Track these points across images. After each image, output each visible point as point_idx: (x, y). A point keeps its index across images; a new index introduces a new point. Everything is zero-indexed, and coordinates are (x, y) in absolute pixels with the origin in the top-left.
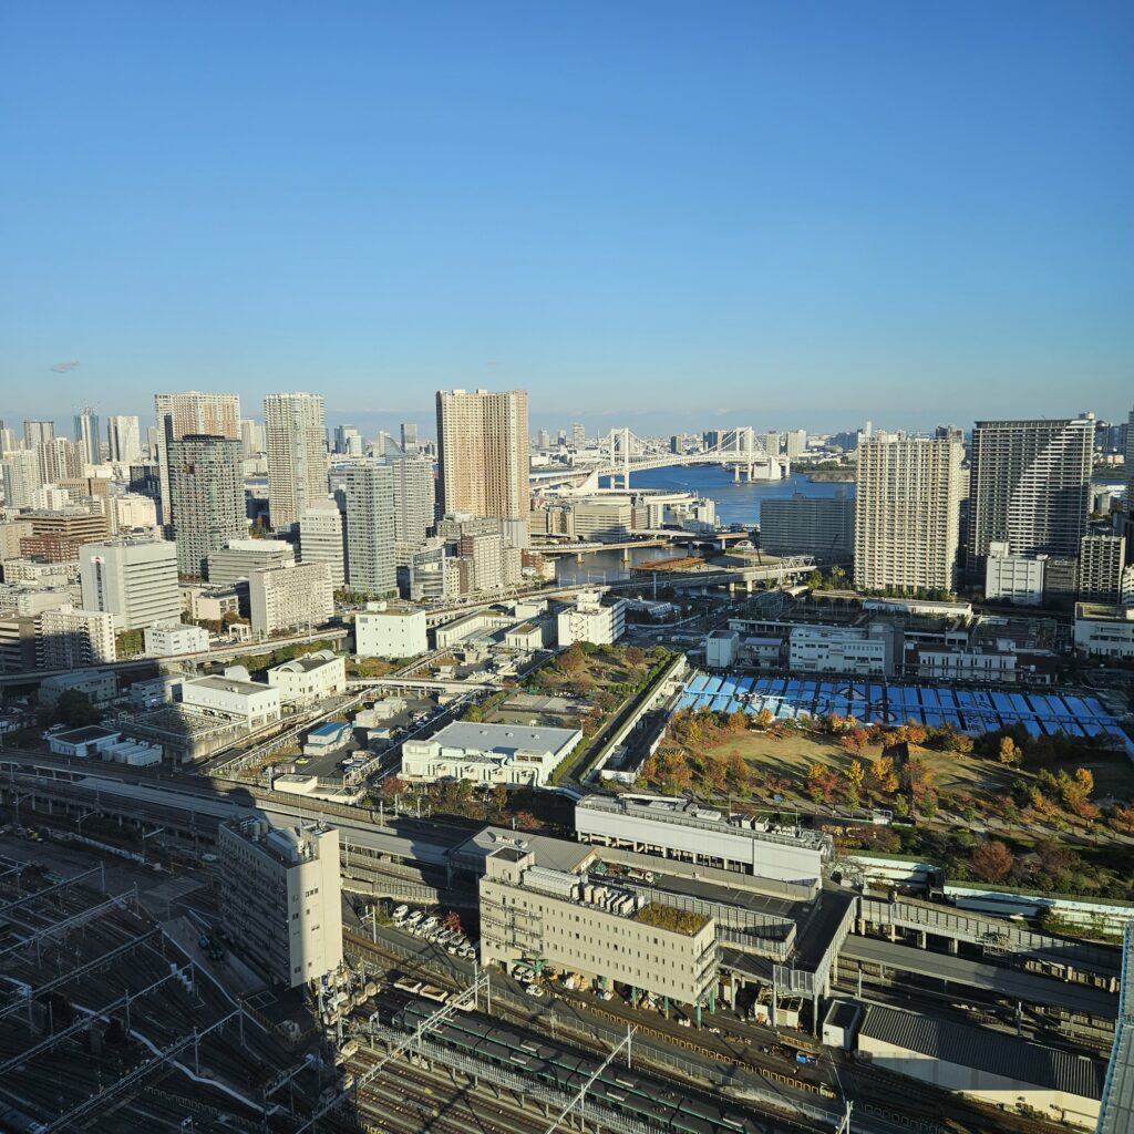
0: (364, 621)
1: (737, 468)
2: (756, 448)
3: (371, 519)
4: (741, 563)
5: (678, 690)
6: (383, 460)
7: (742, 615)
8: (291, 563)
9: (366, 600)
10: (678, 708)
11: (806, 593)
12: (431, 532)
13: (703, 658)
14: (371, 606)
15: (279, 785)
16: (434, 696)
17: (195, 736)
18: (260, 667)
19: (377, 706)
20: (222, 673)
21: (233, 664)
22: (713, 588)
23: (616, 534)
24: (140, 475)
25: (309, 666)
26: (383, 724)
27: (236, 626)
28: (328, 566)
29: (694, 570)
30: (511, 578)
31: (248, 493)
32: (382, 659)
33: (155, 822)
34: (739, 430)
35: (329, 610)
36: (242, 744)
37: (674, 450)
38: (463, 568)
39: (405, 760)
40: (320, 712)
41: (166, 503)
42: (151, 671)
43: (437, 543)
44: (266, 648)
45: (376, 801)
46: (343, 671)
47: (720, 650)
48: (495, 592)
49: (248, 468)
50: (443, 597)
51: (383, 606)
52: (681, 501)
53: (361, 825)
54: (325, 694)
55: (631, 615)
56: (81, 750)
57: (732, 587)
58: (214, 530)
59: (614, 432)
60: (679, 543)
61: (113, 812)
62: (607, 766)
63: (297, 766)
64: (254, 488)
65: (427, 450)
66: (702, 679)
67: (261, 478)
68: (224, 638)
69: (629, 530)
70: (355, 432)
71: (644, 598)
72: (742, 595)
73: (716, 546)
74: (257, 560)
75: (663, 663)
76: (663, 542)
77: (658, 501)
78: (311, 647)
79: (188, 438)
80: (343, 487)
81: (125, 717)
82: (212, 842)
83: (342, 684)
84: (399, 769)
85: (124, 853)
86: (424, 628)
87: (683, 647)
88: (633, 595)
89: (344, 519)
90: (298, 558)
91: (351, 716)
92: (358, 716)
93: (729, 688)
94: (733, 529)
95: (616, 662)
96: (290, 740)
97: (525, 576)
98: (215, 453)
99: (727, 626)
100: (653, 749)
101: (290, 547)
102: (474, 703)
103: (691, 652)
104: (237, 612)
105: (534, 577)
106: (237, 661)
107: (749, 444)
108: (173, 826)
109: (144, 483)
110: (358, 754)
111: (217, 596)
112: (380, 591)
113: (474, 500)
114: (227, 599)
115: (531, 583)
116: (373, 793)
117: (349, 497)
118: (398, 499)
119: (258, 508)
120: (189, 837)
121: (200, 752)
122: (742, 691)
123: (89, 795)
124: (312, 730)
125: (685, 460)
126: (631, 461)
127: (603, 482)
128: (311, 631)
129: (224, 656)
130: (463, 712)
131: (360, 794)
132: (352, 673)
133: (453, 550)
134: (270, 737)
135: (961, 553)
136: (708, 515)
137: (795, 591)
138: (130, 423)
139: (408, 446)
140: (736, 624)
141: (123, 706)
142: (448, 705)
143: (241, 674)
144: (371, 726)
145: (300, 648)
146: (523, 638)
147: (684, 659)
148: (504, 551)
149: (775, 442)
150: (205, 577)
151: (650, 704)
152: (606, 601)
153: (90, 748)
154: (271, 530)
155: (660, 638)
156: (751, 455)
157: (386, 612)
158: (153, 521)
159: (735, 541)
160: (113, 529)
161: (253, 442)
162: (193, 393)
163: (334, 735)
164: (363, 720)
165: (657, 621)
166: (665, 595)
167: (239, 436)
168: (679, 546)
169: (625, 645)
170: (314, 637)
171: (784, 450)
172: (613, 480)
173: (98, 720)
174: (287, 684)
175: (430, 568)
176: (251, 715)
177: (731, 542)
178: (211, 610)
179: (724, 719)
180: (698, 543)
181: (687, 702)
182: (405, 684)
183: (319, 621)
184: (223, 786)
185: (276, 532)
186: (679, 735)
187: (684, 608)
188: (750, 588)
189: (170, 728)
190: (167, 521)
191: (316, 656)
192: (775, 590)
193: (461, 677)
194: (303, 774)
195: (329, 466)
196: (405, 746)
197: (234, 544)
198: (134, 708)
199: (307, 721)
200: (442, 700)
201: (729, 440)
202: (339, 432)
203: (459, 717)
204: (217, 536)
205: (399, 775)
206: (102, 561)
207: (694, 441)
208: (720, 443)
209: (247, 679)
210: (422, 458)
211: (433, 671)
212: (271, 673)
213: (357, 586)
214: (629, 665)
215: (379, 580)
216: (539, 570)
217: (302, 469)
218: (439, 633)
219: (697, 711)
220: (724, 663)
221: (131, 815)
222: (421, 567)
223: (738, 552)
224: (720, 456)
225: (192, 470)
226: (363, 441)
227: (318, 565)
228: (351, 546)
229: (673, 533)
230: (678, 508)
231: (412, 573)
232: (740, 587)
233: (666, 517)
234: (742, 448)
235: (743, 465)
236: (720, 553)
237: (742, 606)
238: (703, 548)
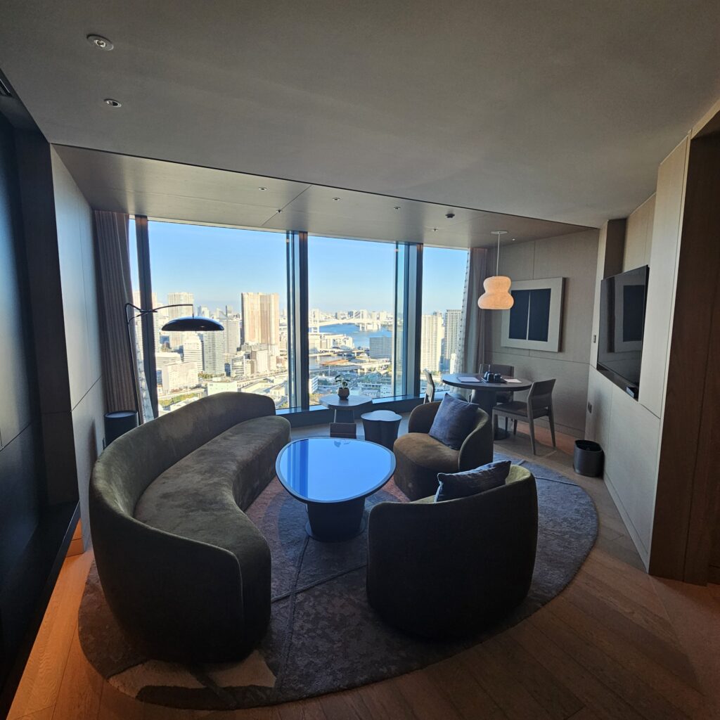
0: (211, 385)
1: (361, 326)
2: (368, 317)
3: (214, 346)
7: (362, 381)
8: (180, 362)
9: (212, 377)
11: (387, 373)
12: (239, 349)
14: (214, 379)
18: (167, 405)
22: (351, 371)
23: (314, 350)
28: (196, 363)
29: (344, 364)
30: (272, 368)
31: (160, 334)
34: (361, 311)
35: (196, 383)
37: (336, 318)
38: (252, 364)
43: (242, 353)
44: (169, 397)
48: (266, 373)
49: (160, 323)
50: (244, 375)
51: (219, 379)
52: (340, 338)
55: (320, 382)
57: (359, 371)
60: (339, 354)
65: (237, 316)
69: (319, 349)
70: (206, 308)
71: (326, 375)
72: (362, 374)
73: (353, 355)
74: (165, 361)
76: (332, 354)
77: (331, 338)
86: (236, 388)
88: (321, 374)
89: (203, 344)
90: (183, 360)
94: (359, 348)
95: (314, 400)
97: (278, 367)
99: (357, 386)
101: (178, 355)
105: (281, 368)
107: (365, 316)
112: (218, 373)
113: (257, 336)
115: (280, 370)
119: (165, 340)
125: (341, 322)
126: (320, 322)
128: (189, 389)
133: (248, 357)
135: (442, 358)
136: (350, 344)
137: (383, 372)
139: (229, 315)
140: (360, 385)
145: (184, 397)
146: (277, 391)
148: (269, 357)
149: (375, 316)
154: (170, 348)
156: (365, 320)
157: (221, 382)
159: (361, 353)
165: (330, 384)
166: (333, 374)
168: (339, 355)
169: (317, 394)
170: (189, 392)
171: (378, 318)
172: (313, 329)
175: (238, 364)
177: (358, 354)
180: (346, 354)
183: (192, 386)
185: (172, 350)
188: (366, 371)
191: (190, 400)
192: (375, 372)
201: (358, 315)
202: (199, 309)
207: (344, 315)
208: (354, 315)
210: (235, 319)
212: (171, 407)
213: (208, 371)
215: (217, 368)
216: (283, 364)
222: (235, 364)
223: (361, 357)
224: (354, 321)
226: (210, 312)
227: (191, 363)
228: (206, 355)
229: (336, 350)
230: (338, 341)
231: (231, 366)
232: (362, 371)
233: (334, 344)
234: (362, 317)
235: (363, 324)
236: (354, 358)
237: (363, 378)
238: (348, 356)
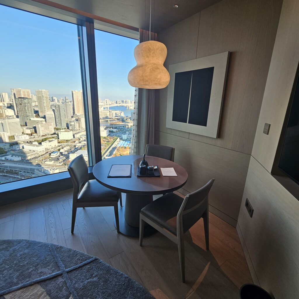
0: (60, 133)
1: (127, 107)
2: (130, 103)
3: (60, 115)
4: (128, 123)
5: (118, 144)
6: (62, 103)
7: (128, 131)
8: (44, 123)
9: (60, 129)
10: (118, 146)
12: (72, 117)
13: (122, 138)
14: (61, 130)
15: (46, 162)
16: (75, 146)
17: (28, 155)
18: (40, 142)
19: (64, 148)
20: (32, 143)
21: (34, 141)
22: (123, 127)
23: (107, 117)
24: (9, 105)
25: (50, 141)
26: (66, 151)
27: (34, 134)
28: (52, 123)
29: (120, 124)
31: (34, 109)
32: (64, 140)
33: (21, 170)
34: (127, 100)
35: (53, 132)
36: (38, 156)
37: (117, 103)
38: (79, 124)
39: (70, 157)
40: (53, 149)
41: (16, 111)
42: (17, 143)
43: (74, 119)
44: (41, 138)
45: (65, 164)
46: (57, 142)
47: (125, 137)
49: (33, 104)
50: (75, 129)
51: (64, 130)
52: (118, 112)
53: (63, 168)
54: (54, 146)
55: (110, 131)
56: (3, 158)
57: (127, 126)
58: (27, 116)
59: (106, 100)
60: (118, 119)
61: (12, 169)
62: (106, 156)
63: (50, 159)
64: (35, 108)
65: (71, 102)
66: (122, 141)
67: (36, 106)
68: (32, 137)
69: (109, 117)
70: (56, 98)
71: (112, 128)
72: (128, 128)
73: (124, 120)
74: (37, 122)
75: (115, 139)
76: (115, 119)
77: (114, 112)
78: (50, 138)
79: (19, 98)
80: (54, 108)
81: (12, 152)
82: (34, 173)
83: (57, 144)
84: (69, 159)
85: (15, 176)
86: (72, 134)
87: (119, 136)
88: (110, 128)
89: (55, 114)
90: (46, 122)
91: (59, 150)
92: (60, 150)
93: (126, 143)
94: (127, 117)
95: (107, 139)
96: (48, 155)
98: (26, 101)
99: (126, 133)
100: (114, 153)
101: (44, 120)
102: (82, 147)
103: (120, 137)
104: (34, 132)
106: (35, 141)
107: (129, 103)
108: (25, 171)
109: (10, 107)
110: (61, 157)
111: (29, 129)
112: (63, 128)
113: (80, 111)
114: (32, 129)
116: (65, 163)
117: (55, 110)
118: (65, 111)
119: (36, 112)
120: (29, 172)
121: (29, 158)
122: (128, 143)
123: (7, 167)
124: (52, 153)
125: (118, 105)
126: (109, 105)
127: (104, 108)
128: (50, 135)
129: (32, 140)
130: (81, 148)
131: (62, 163)
132: (59, 143)
133: (77, 120)
134: (43, 154)
136: (123, 115)
138: (5, 94)
139: (67, 101)
140: (127, 132)
141: (11, 150)
142: (78, 147)
143: (36, 143)
144: (63, 152)
145: (48, 138)
147: (119, 138)
150: (26, 125)
151: (113, 146)
152: (105, 129)
153: (5, 158)
154: (40, 116)
155: (115, 135)
157: (65, 131)
158: (13, 114)
159: (127, 119)
160: (5, 116)
161: (34, 99)
162: (20, 89)
163: (56, 153)
164: (61, 151)
165: (114, 132)
166: (116, 128)
167: (31, 98)
168: (118, 120)
169: (109, 137)
172: (106, 108)
173: (6, 153)
174: (45, 145)
175: (72, 123)
176: (39, 151)
177: (126, 119)
178: (29, 132)
179: (125, 148)
180: (121, 119)
181: (119, 145)
182: (69, 144)
183: (51, 133)
184: (34, 164)
185: (41, 117)
186: (118, 151)
187: (119, 130)
188: (130, 127)
189: (22, 154)
190: (17, 114)
191: (51, 140)
193: (80, 143)
194: (51, 160)
195: (51, 104)
196: (70, 155)
197: (32, 119)
198: (14, 150)
199: (50, 151)
200: (77, 147)
201: (126, 102)
202: (52, 98)
203: (80, 149)
204: (28, 117)
205: (69, 160)
206: (3, 122)
207: (120, 102)
208: (124, 102)
209: (38, 144)
210: (70, 103)
211: (74, 142)
212: (42, 143)
213: (58, 127)
214: (110, 140)
215: (62, 126)
217: (45, 105)
218: (75, 135)
219: (121, 147)
220: (125, 139)
221: (16, 170)
222: (71, 123)
223: (128, 121)
224: (124, 105)
225: (21, 104)
226: (58, 100)
227: (50, 123)
228: (57, 119)
229: (117, 118)
230: (118, 113)
231: (69, 124)
232: (128, 127)
233: (115, 115)
234: (128, 103)
235: (128, 106)
236: (125, 121)
237: (128, 130)
238: (122, 120)
